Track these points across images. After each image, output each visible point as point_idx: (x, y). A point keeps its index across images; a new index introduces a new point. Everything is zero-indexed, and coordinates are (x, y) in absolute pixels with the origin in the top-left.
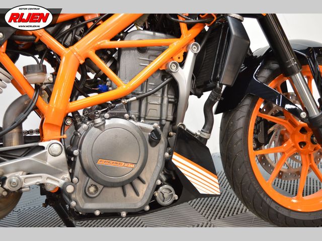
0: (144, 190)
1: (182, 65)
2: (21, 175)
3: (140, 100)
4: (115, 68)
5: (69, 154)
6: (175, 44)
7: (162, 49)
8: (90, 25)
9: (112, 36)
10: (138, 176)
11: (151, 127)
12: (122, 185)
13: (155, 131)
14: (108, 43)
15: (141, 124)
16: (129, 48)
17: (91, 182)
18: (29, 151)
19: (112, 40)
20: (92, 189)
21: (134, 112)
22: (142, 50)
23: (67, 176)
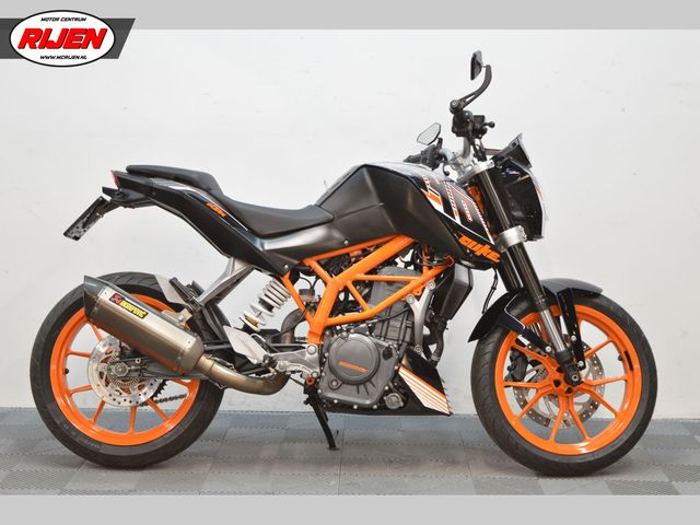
0: (375, 393)
1: (418, 298)
2: (287, 363)
3: (383, 321)
4: (367, 298)
5: (322, 356)
6: (416, 280)
7: (406, 283)
8: (353, 260)
9: (368, 269)
10: (369, 379)
11: (387, 345)
12: (357, 384)
13: (388, 348)
14: (362, 276)
15: (381, 342)
16: (379, 281)
17: (333, 377)
18: (296, 348)
19: (367, 273)
20: (334, 383)
21: (377, 331)
22: (390, 283)
23: (318, 370)
